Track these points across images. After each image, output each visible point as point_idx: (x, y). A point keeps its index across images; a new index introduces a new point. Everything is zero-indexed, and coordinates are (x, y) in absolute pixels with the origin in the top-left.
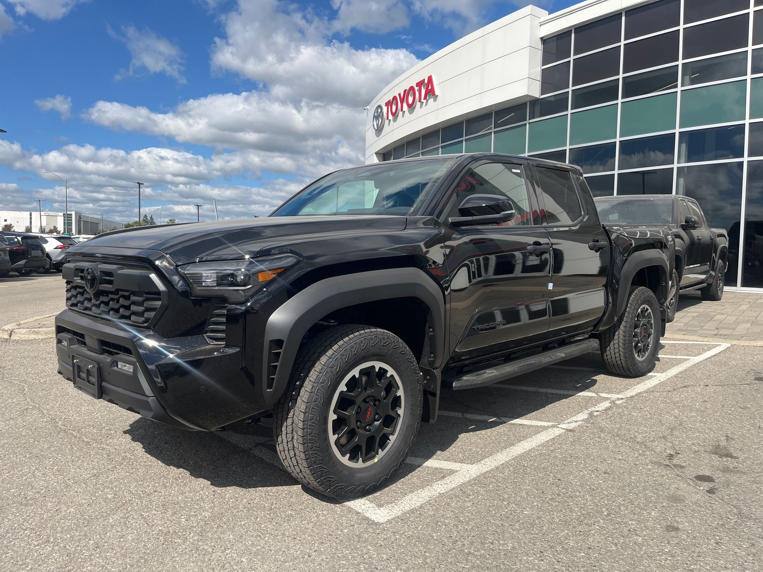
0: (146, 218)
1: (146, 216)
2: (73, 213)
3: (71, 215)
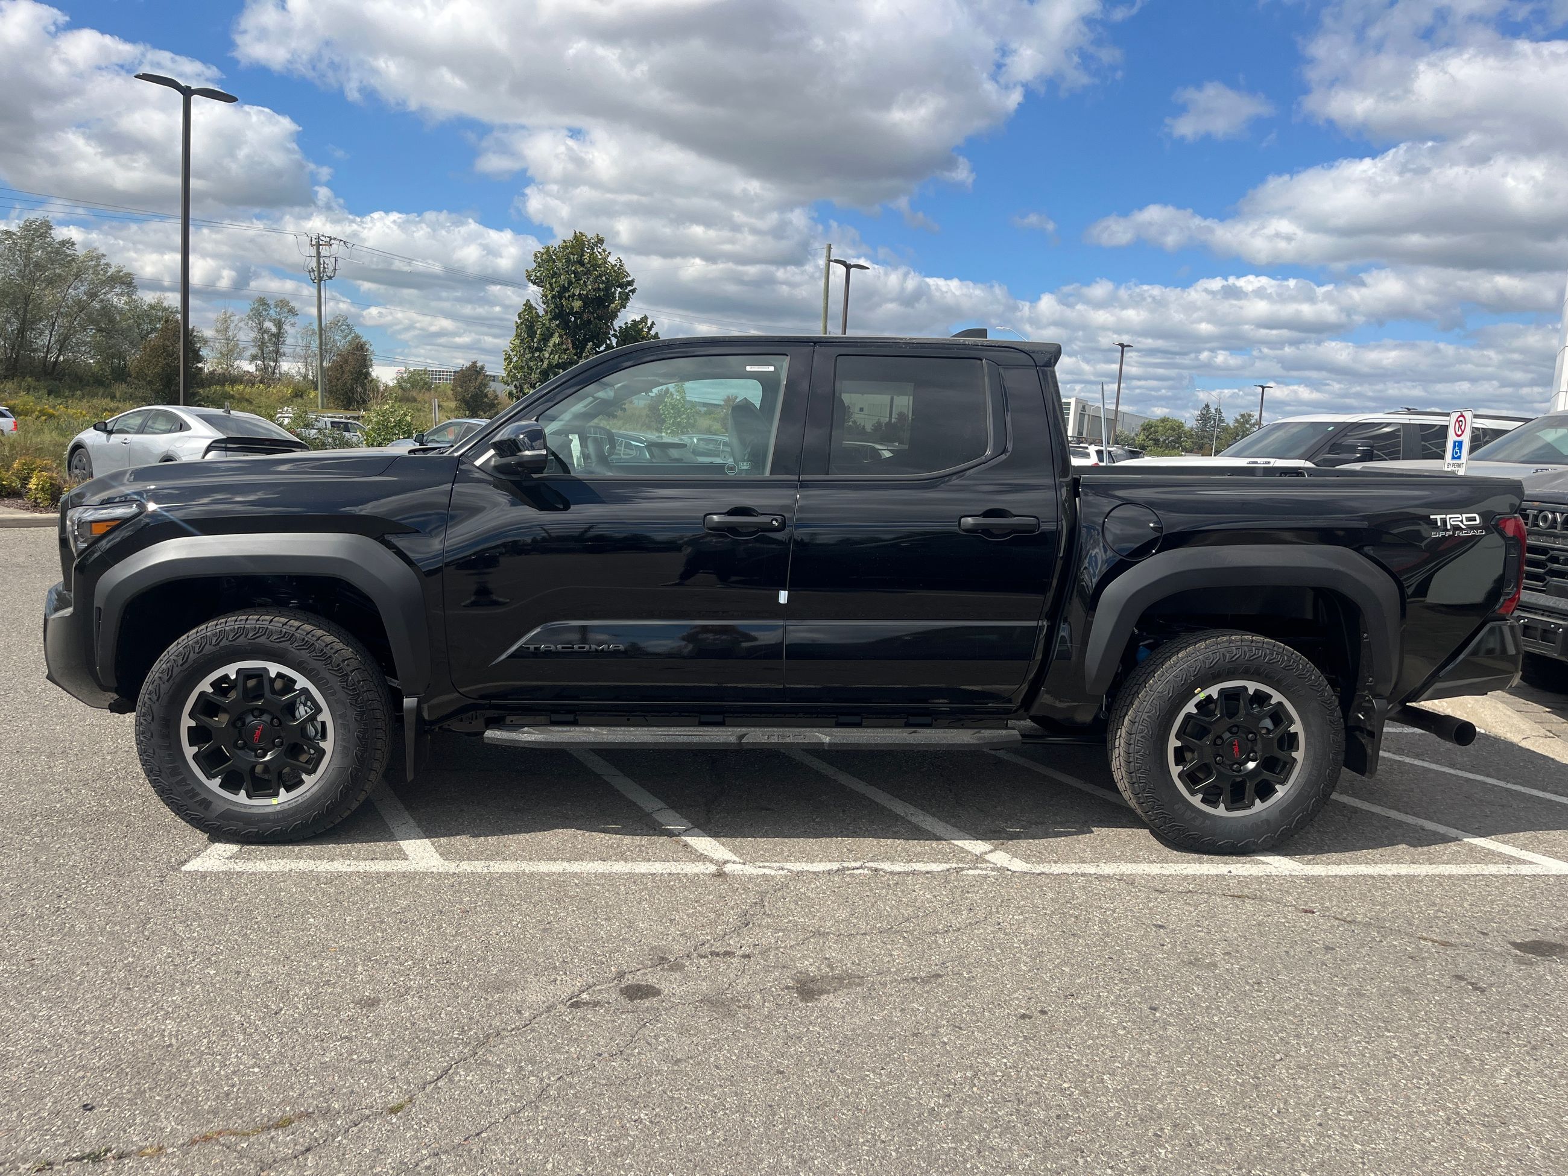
0: (1208, 411)
1: (1207, 406)
2: (1073, 401)
3: (1069, 404)
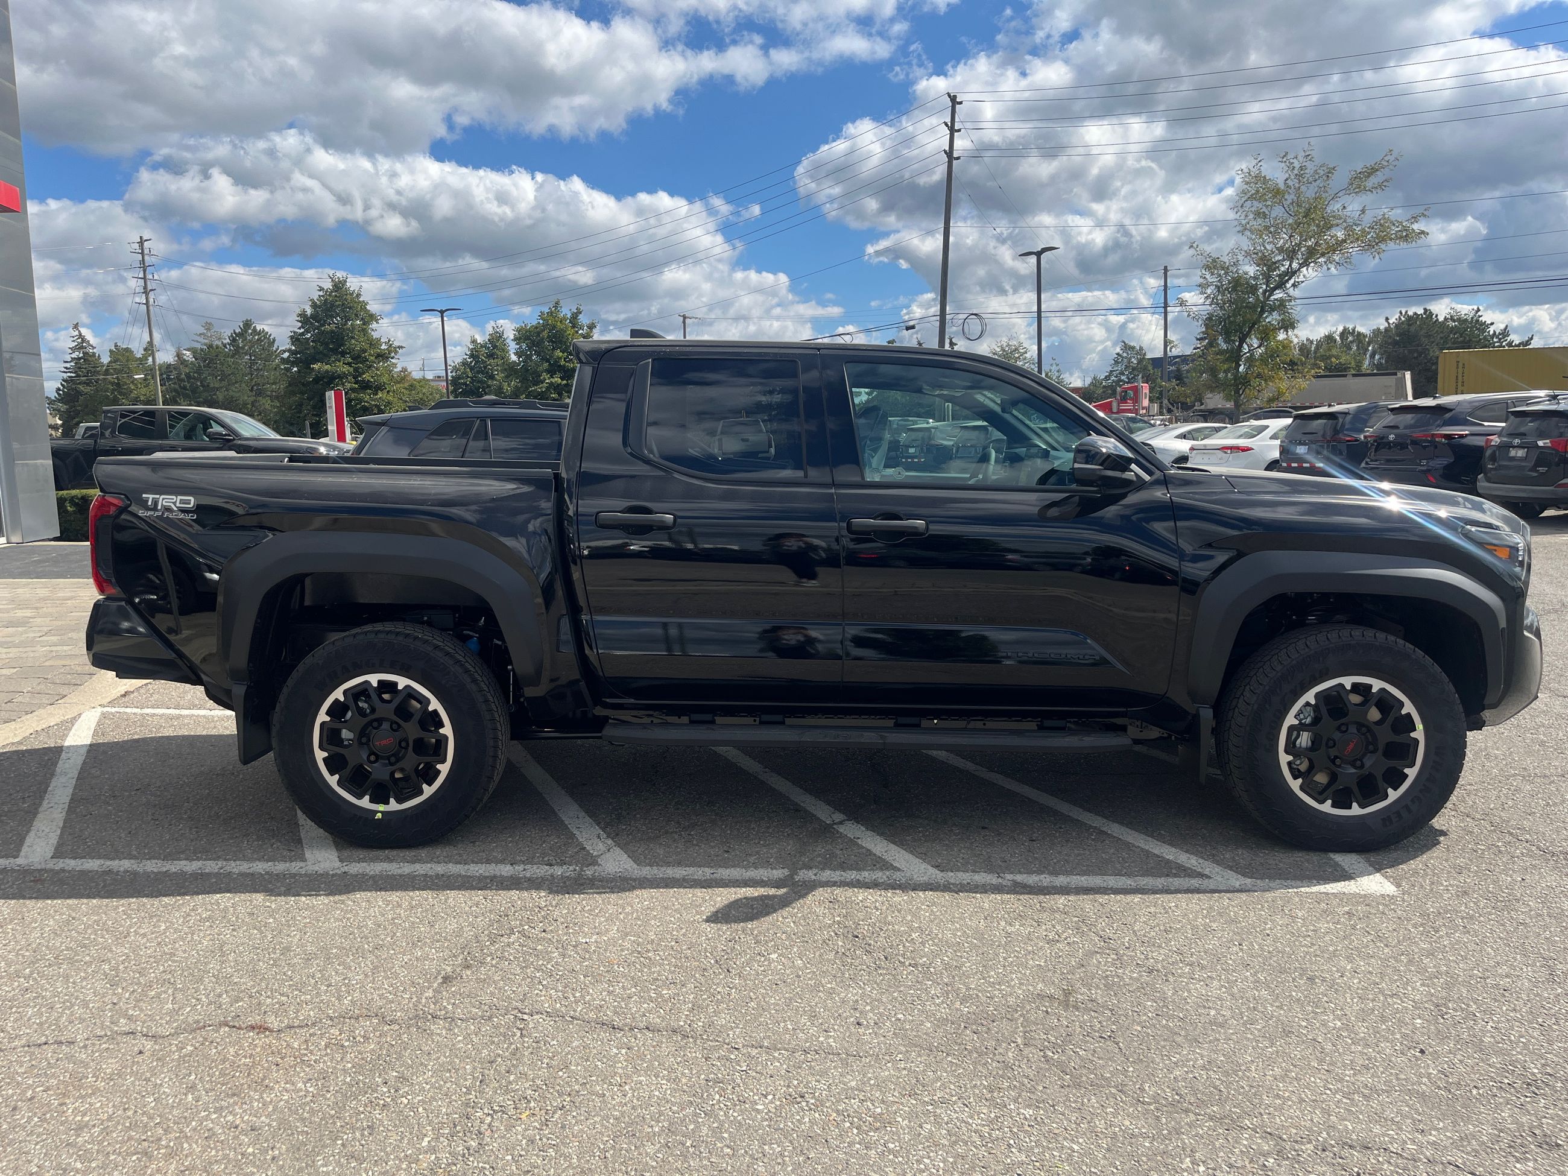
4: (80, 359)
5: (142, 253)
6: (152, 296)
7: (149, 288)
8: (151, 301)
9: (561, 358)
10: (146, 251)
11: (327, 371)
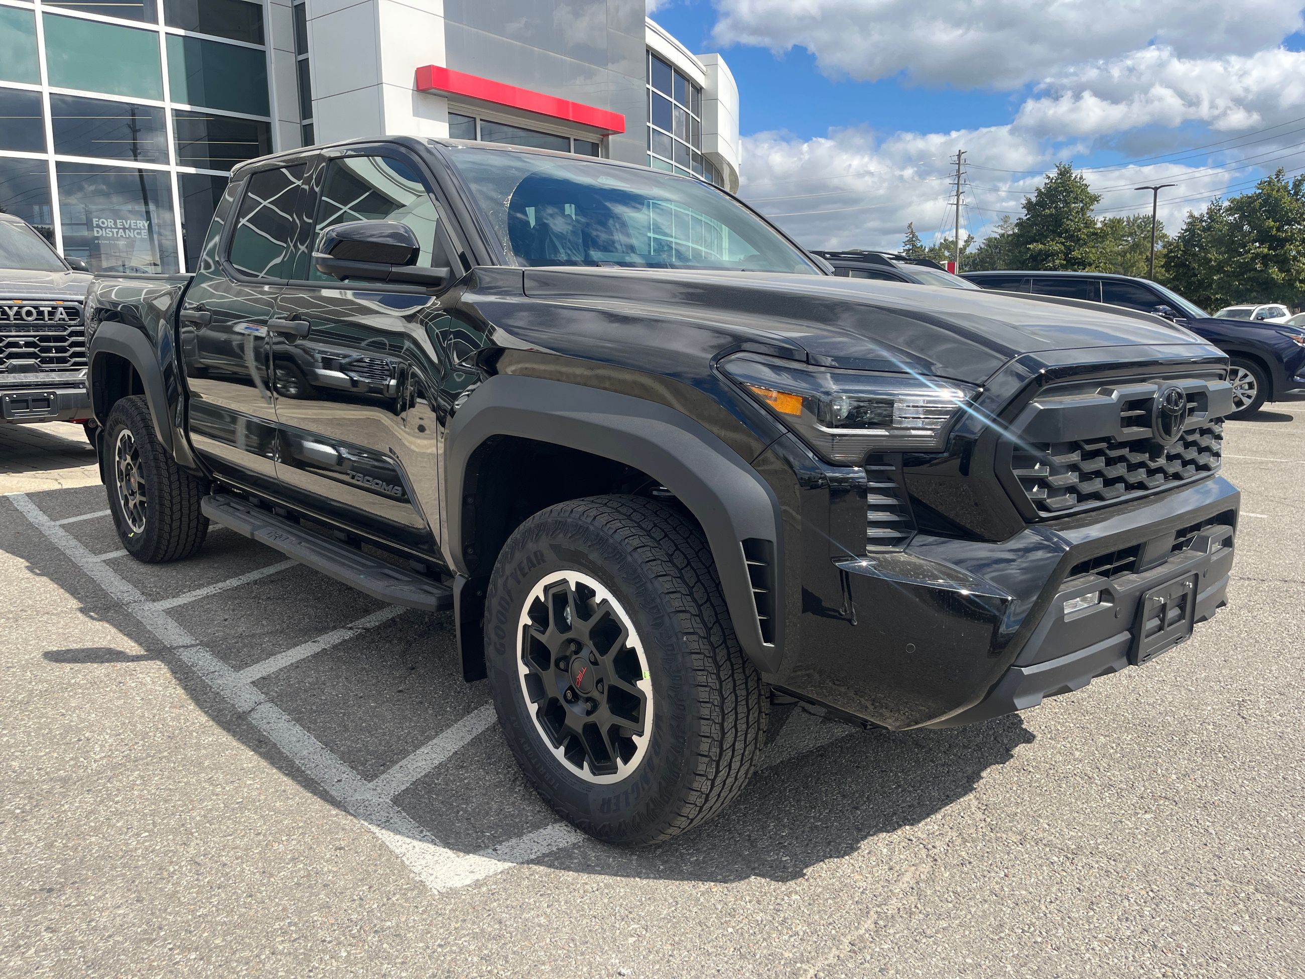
4: (909, 250)
5: (959, 164)
6: (962, 197)
7: (961, 191)
8: (961, 202)
9: (1272, 228)
10: (962, 162)
11: (1041, 250)
